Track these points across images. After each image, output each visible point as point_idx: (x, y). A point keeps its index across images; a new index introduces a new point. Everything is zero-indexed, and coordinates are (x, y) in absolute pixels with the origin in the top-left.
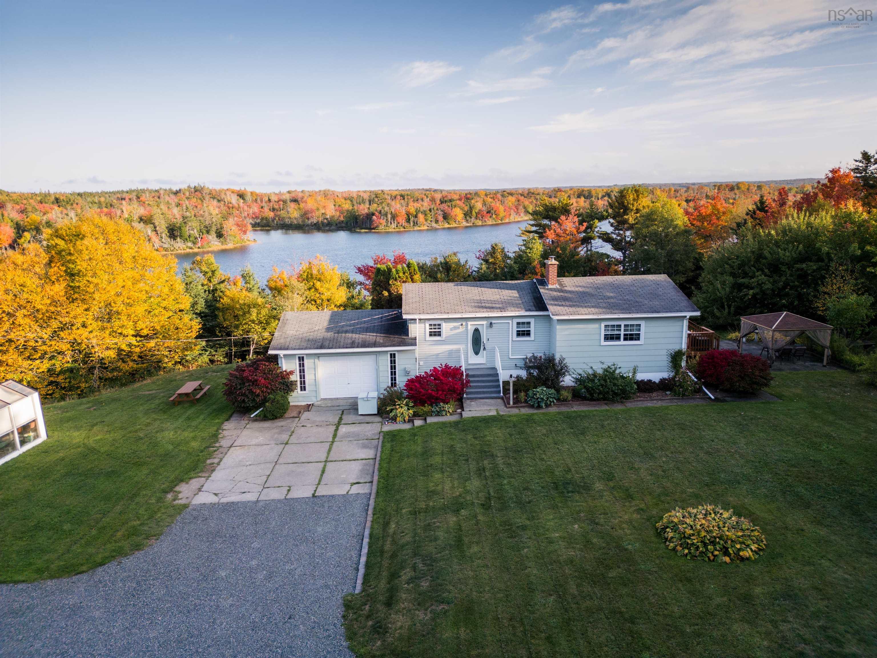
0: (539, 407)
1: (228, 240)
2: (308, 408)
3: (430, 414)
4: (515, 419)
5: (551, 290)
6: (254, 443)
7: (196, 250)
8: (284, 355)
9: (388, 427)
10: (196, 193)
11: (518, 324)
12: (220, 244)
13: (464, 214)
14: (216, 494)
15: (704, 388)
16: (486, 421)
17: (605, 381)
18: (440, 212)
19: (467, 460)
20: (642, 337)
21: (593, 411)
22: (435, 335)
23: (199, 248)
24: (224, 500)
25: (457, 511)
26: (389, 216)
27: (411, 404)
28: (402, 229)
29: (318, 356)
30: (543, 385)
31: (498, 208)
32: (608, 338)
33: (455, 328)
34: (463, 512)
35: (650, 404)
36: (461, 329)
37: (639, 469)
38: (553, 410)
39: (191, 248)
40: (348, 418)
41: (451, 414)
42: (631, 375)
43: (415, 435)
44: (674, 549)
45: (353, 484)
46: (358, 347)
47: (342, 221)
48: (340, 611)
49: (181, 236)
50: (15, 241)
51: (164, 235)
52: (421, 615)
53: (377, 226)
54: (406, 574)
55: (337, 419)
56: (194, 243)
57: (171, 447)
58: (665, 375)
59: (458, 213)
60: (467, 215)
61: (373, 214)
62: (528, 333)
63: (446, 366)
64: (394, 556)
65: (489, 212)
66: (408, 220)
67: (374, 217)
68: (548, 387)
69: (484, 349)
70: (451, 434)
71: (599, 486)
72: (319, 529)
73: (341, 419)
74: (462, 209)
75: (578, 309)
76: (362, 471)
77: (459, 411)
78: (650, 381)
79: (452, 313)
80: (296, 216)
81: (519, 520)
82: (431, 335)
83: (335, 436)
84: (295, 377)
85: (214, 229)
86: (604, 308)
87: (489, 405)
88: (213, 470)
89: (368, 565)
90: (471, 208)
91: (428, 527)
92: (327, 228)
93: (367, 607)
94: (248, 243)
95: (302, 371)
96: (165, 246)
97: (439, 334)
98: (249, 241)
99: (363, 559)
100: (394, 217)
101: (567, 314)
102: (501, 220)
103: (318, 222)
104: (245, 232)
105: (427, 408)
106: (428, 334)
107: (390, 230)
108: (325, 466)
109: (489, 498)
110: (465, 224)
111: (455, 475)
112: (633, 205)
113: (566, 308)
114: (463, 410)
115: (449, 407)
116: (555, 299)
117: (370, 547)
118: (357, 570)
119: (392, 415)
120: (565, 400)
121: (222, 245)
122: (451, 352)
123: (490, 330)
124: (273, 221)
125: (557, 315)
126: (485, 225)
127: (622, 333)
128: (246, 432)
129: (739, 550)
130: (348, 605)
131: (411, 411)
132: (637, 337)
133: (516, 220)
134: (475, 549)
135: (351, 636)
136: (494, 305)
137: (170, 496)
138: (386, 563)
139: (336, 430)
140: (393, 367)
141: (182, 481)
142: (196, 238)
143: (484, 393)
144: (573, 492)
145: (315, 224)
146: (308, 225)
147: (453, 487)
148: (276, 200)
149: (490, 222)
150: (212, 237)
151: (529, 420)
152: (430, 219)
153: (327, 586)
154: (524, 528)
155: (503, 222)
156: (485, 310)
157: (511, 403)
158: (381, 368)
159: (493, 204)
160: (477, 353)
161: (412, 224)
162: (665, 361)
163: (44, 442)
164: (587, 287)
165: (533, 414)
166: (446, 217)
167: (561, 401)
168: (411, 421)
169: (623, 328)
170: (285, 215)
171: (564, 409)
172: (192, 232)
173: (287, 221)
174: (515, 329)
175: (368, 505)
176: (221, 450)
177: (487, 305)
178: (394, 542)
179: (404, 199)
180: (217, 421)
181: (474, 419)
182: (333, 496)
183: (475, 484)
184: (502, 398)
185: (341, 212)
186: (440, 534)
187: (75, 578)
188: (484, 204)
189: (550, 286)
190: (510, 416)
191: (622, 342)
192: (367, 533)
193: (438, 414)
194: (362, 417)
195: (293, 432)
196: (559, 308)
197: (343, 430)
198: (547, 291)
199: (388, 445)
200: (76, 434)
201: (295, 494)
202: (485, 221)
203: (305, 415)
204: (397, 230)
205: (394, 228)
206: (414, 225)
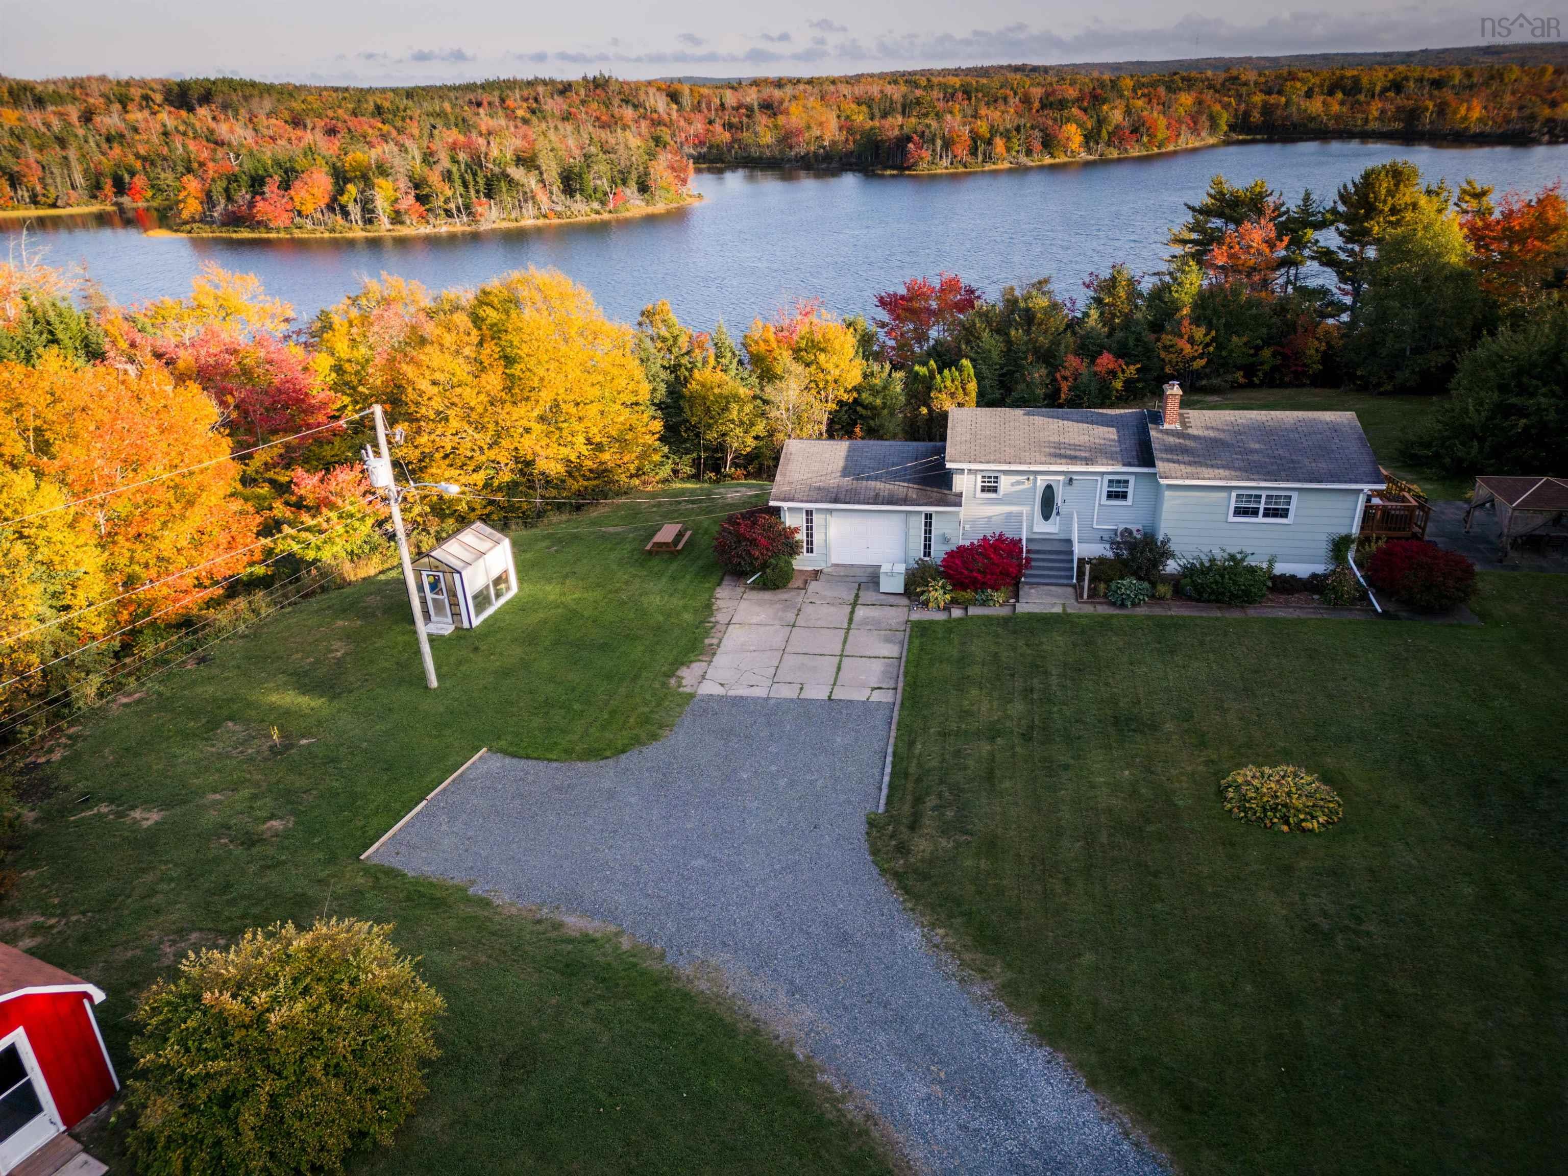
0: (1123, 605)
1: (657, 198)
2: (816, 574)
3: (974, 602)
4: (1084, 621)
5: (1167, 432)
6: (755, 621)
7: (606, 216)
8: (789, 509)
9: (918, 615)
10: (598, 91)
11: (1110, 481)
12: (643, 204)
13: (1085, 136)
14: (722, 685)
15: (1371, 596)
16: (1046, 621)
17: (1222, 576)
18: (1037, 133)
19: (1013, 675)
20: (1291, 514)
21: (1196, 618)
22: (989, 491)
23: (610, 212)
24: (732, 693)
25: (992, 739)
26: (939, 143)
27: (949, 587)
28: (961, 169)
29: (830, 511)
30: (1132, 575)
31: (1156, 121)
32: (1239, 512)
33: (1019, 483)
34: (999, 740)
35: (1281, 613)
36: (1027, 485)
37: (1229, 709)
38: (1142, 611)
39: (598, 213)
40: (867, 596)
41: (1001, 605)
42: (1265, 566)
43: (950, 631)
44: (1230, 811)
45: (874, 689)
46: (882, 504)
47: (852, 153)
48: (864, 828)
49: (582, 190)
50: (334, 199)
51: (555, 189)
52: (943, 842)
53: (916, 164)
54: (931, 801)
55: (851, 598)
56: (603, 203)
57: (661, 618)
58: (1320, 568)
59: (1073, 134)
60: (1090, 138)
61: (909, 139)
62: (1124, 496)
63: (1001, 535)
64: (919, 780)
65: (1135, 130)
66: (974, 152)
67: (911, 145)
68: (1140, 578)
69: (1058, 513)
70: (997, 636)
71: (1169, 726)
72: (839, 740)
73: (857, 596)
74: (1080, 125)
75: (1199, 470)
76: (884, 673)
77: (1012, 601)
78: (1293, 577)
79: (1015, 463)
80: (770, 142)
81: (1061, 758)
82: (983, 490)
83: (851, 620)
84: (801, 536)
85: (634, 176)
86: (1240, 469)
87: (1053, 596)
88: (714, 654)
89: (891, 786)
90: (1101, 122)
91: (957, 753)
92: (824, 166)
93: (891, 828)
94: (689, 200)
95: (810, 528)
96: (559, 208)
97: (995, 490)
98: (691, 196)
99: (886, 779)
100: (948, 144)
101: (1182, 477)
102: (1159, 147)
103: (807, 154)
104: (684, 181)
105: (969, 594)
106: (979, 488)
107: (939, 171)
108: (841, 661)
109: (1031, 727)
110: (1084, 156)
111: (995, 694)
112: (1385, 202)
113: (1182, 467)
114: (1018, 601)
115: (999, 597)
116: (1170, 449)
117: (893, 767)
118: (880, 789)
119: (923, 598)
120: (1161, 598)
121: (648, 203)
122: (1009, 515)
123: (1069, 488)
124: (729, 151)
125: (1166, 478)
126: (1126, 159)
127: (1262, 506)
128: (744, 605)
129: (1303, 820)
130: (871, 823)
131: (948, 596)
132: (1284, 513)
133: (1190, 146)
134: (1007, 784)
135: (875, 852)
136: (1078, 453)
137: (673, 681)
138: (910, 786)
139: (852, 612)
140: (928, 532)
141: (682, 664)
142: (606, 194)
143: (1049, 576)
144: (1134, 731)
145: (802, 158)
146: (789, 160)
147: (991, 709)
148: (735, 105)
149: (1135, 151)
150: (631, 191)
151: (1104, 624)
152: (1017, 148)
153: (850, 802)
154: (1066, 767)
155: (1163, 150)
156: (1063, 461)
157: (1085, 596)
158: (912, 532)
159: (1145, 113)
160: (1046, 516)
161: (980, 158)
162: (1323, 548)
163: (516, 596)
164: (1224, 431)
165: (1112, 616)
166: (1048, 144)
167: (1156, 599)
168: (947, 609)
169: (1263, 500)
170: (750, 141)
171: (1158, 611)
172: (599, 182)
173: (755, 152)
174: (1105, 489)
175: (891, 718)
176: (718, 626)
177: (1068, 452)
178: (919, 765)
179: (969, 99)
180: (707, 585)
181: (1031, 616)
182: (850, 701)
183: (1018, 708)
184: (1074, 586)
185: (850, 130)
186: (971, 763)
187: (602, 763)
188: (1128, 112)
189: (1166, 426)
190: (1079, 616)
191: (1260, 519)
192: (890, 750)
193: (984, 603)
194: (884, 597)
195: (800, 610)
196: (1172, 465)
197: (861, 612)
198: (1160, 435)
199: (917, 642)
200: (548, 588)
201: (809, 694)
202: (1126, 150)
203: (813, 586)
204: (952, 171)
205: (946, 168)
206: (984, 161)
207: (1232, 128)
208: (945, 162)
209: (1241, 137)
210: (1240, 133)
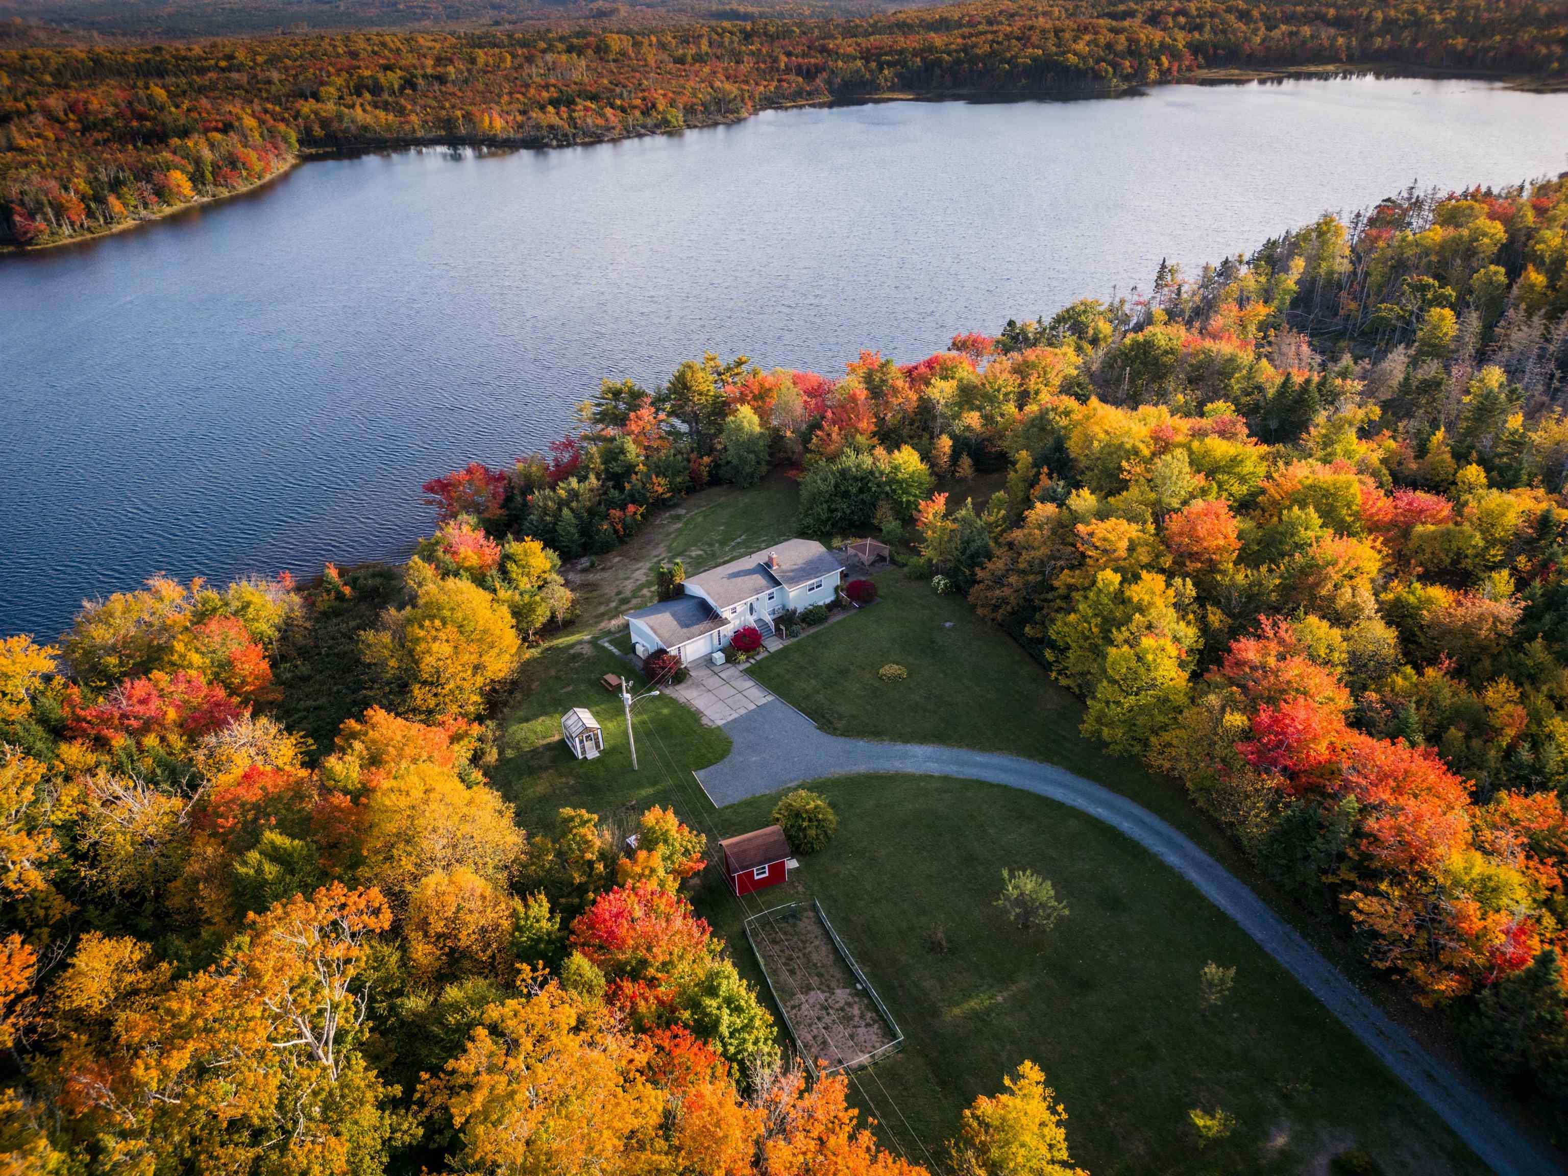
0: (797, 636)
3: (754, 655)
4: (793, 646)
6: (695, 695)
9: (743, 667)
11: (769, 595)
13: (191, 180)
14: (721, 719)
15: (853, 603)
16: (782, 652)
19: (798, 673)
20: (823, 585)
21: (820, 630)
24: (729, 720)
27: (742, 653)
28: (89, 236)
29: (687, 644)
30: (793, 624)
31: (243, 153)
32: (810, 591)
33: (742, 607)
35: (837, 619)
36: (745, 607)
37: (857, 656)
38: (802, 635)
40: (717, 667)
41: (764, 652)
42: (820, 604)
43: (759, 668)
44: (890, 683)
45: (765, 697)
46: (704, 633)
54: (827, 715)
58: (832, 598)
59: (179, 180)
60: (197, 179)
62: (774, 598)
63: (743, 627)
64: (816, 712)
66: (90, 214)
67: (16, 217)
68: (796, 625)
69: (756, 613)
71: (851, 668)
72: (777, 715)
73: (713, 669)
74: (183, 171)
75: (797, 582)
76: (760, 691)
77: (766, 649)
78: (827, 604)
81: (840, 689)
83: (724, 679)
86: (806, 576)
87: (773, 642)
88: (701, 712)
89: (810, 718)
90: (198, 161)
93: (824, 726)
95: (680, 653)
99: (806, 717)
100: (57, 210)
101: (794, 587)
102: (260, 179)
105: (750, 653)
106: (731, 614)
107: (65, 242)
108: (741, 693)
110: (199, 199)
113: (792, 583)
115: (760, 649)
116: (782, 577)
117: (805, 714)
118: (808, 720)
119: (737, 660)
120: (804, 627)
122: (742, 620)
123: (757, 602)
126: (238, 196)
128: (682, 691)
130: (818, 728)
131: (744, 656)
133: (281, 171)
135: (828, 733)
137: (705, 726)
138: (814, 714)
139: (720, 677)
140: (719, 635)
141: (699, 720)
143: (768, 635)
149: (242, 187)
151: (798, 645)
152: (133, 204)
153: (805, 727)
154: (844, 690)
155: (265, 182)
156: (754, 593)
157: (785, 638)
158: (713, 639)
160: (753, 615)
161: (101, 220)
162: (832, 590)
166: (160, 193)
168: (745, 662)
169: (815, 584)
171: (808, 632)
174: (768, 598)
175: (783, 702)
176: (689, 704)
181: (776, 652)
182: (764, 704)
184: (776, 635)
187: (730, 755)
188: (212, 146)
189: (774, 568)
190: (790, 645)
191: (815, 591)
192: (797, 711)
193: (757, 654)
194: (723, 665)
197: (722, 675)
198: (775, 572)
199: (755, 677)
201: (750, 708)
202: (234, 187)
203: (692, 674)
204: (79, 239)
205: (71, 236)
206: (106, 223)
207: (301, 142)
208: (66, 230)
209: (313, 151)
210: (309, 146)
